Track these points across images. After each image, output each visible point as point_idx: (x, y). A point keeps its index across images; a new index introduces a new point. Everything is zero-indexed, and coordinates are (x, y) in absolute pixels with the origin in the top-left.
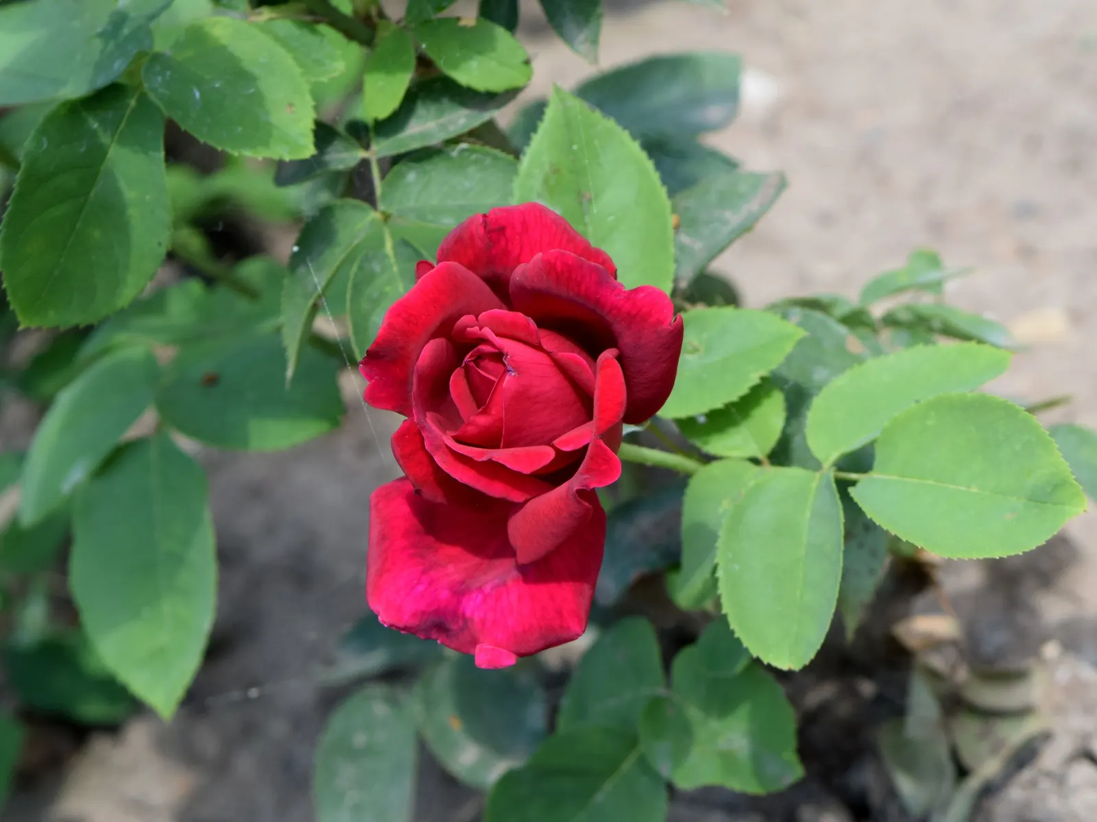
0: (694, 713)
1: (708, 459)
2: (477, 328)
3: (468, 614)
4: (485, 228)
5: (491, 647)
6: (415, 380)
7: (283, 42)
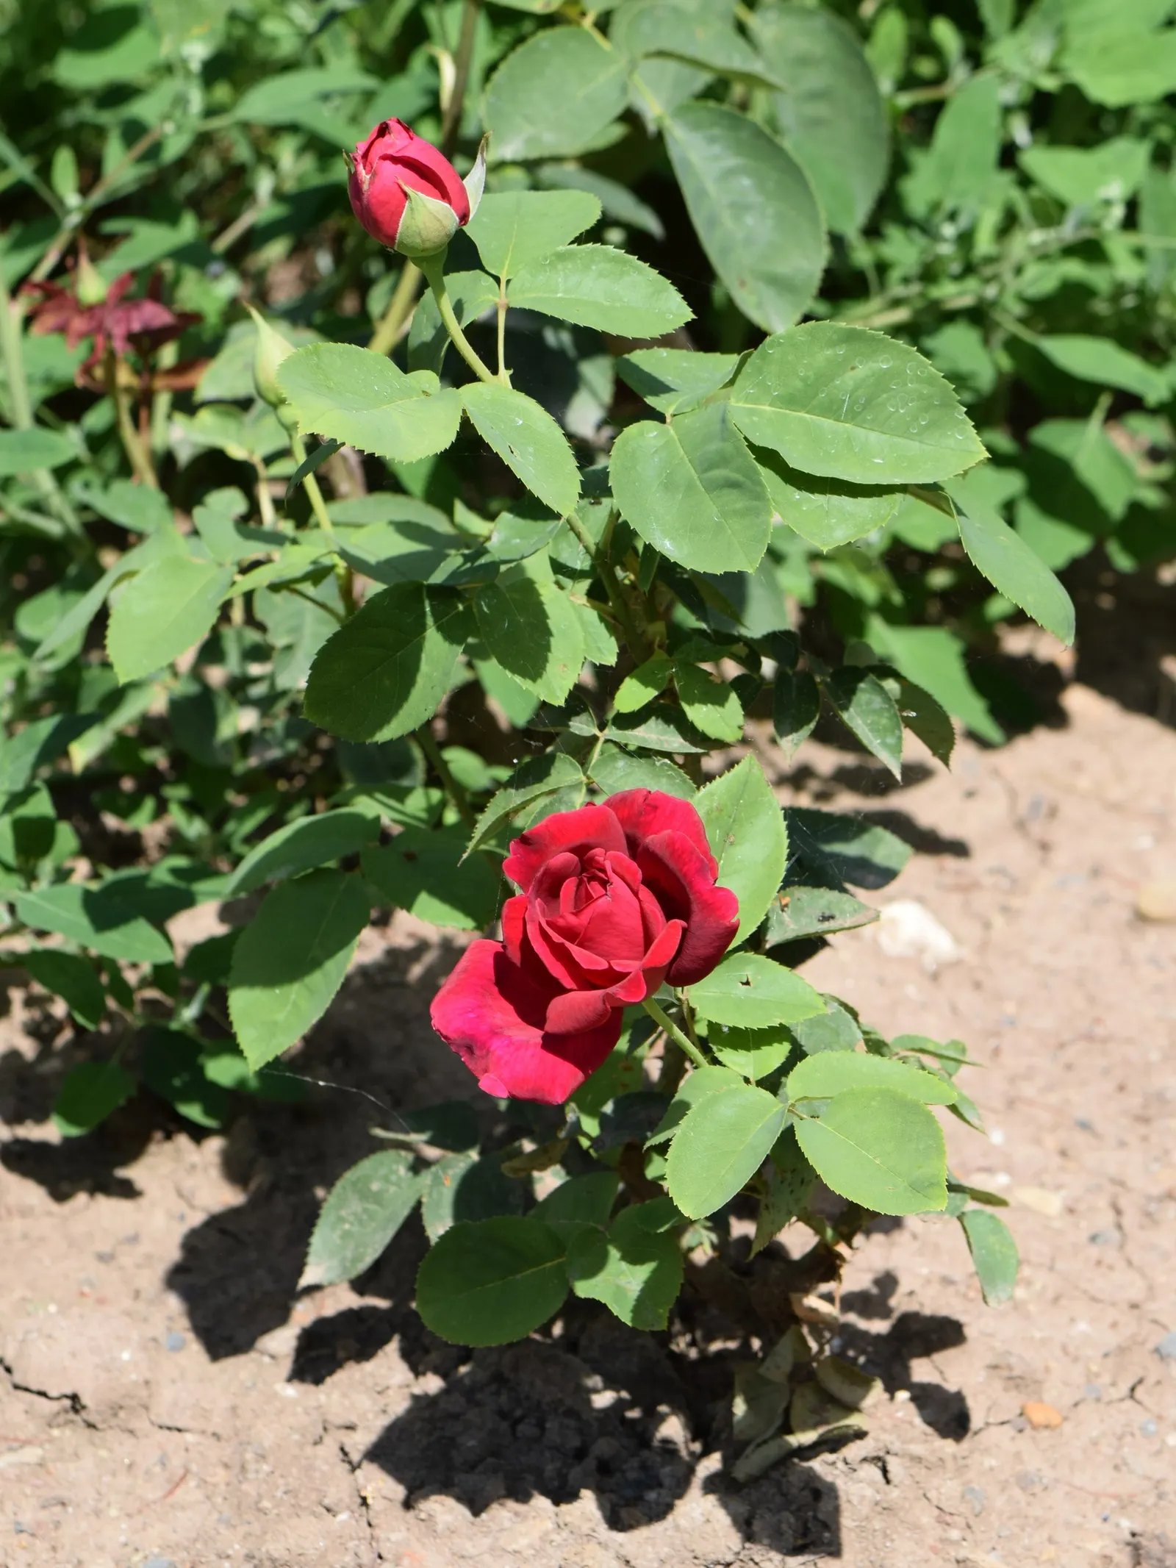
0: (614, 1253)
1: (715, 1061)
2: (602, 859)
3: (492, 1049)
4: (645, 800)
5: (495, 1078)
6: (542, 870)
7: (583, 624)
